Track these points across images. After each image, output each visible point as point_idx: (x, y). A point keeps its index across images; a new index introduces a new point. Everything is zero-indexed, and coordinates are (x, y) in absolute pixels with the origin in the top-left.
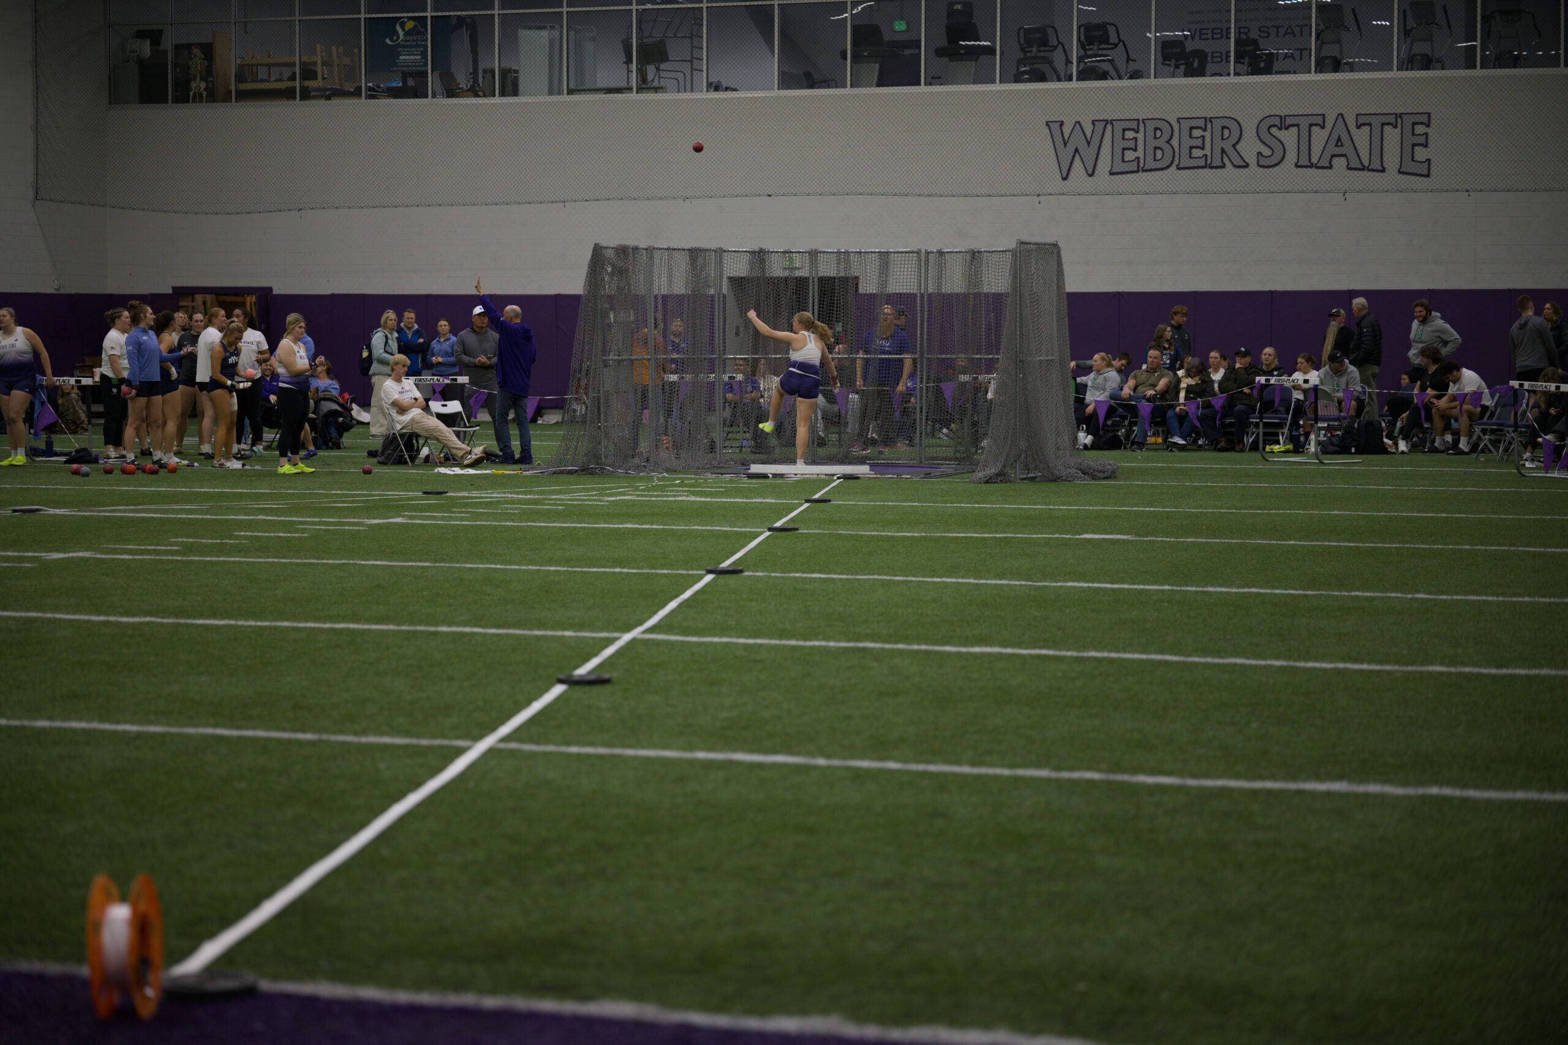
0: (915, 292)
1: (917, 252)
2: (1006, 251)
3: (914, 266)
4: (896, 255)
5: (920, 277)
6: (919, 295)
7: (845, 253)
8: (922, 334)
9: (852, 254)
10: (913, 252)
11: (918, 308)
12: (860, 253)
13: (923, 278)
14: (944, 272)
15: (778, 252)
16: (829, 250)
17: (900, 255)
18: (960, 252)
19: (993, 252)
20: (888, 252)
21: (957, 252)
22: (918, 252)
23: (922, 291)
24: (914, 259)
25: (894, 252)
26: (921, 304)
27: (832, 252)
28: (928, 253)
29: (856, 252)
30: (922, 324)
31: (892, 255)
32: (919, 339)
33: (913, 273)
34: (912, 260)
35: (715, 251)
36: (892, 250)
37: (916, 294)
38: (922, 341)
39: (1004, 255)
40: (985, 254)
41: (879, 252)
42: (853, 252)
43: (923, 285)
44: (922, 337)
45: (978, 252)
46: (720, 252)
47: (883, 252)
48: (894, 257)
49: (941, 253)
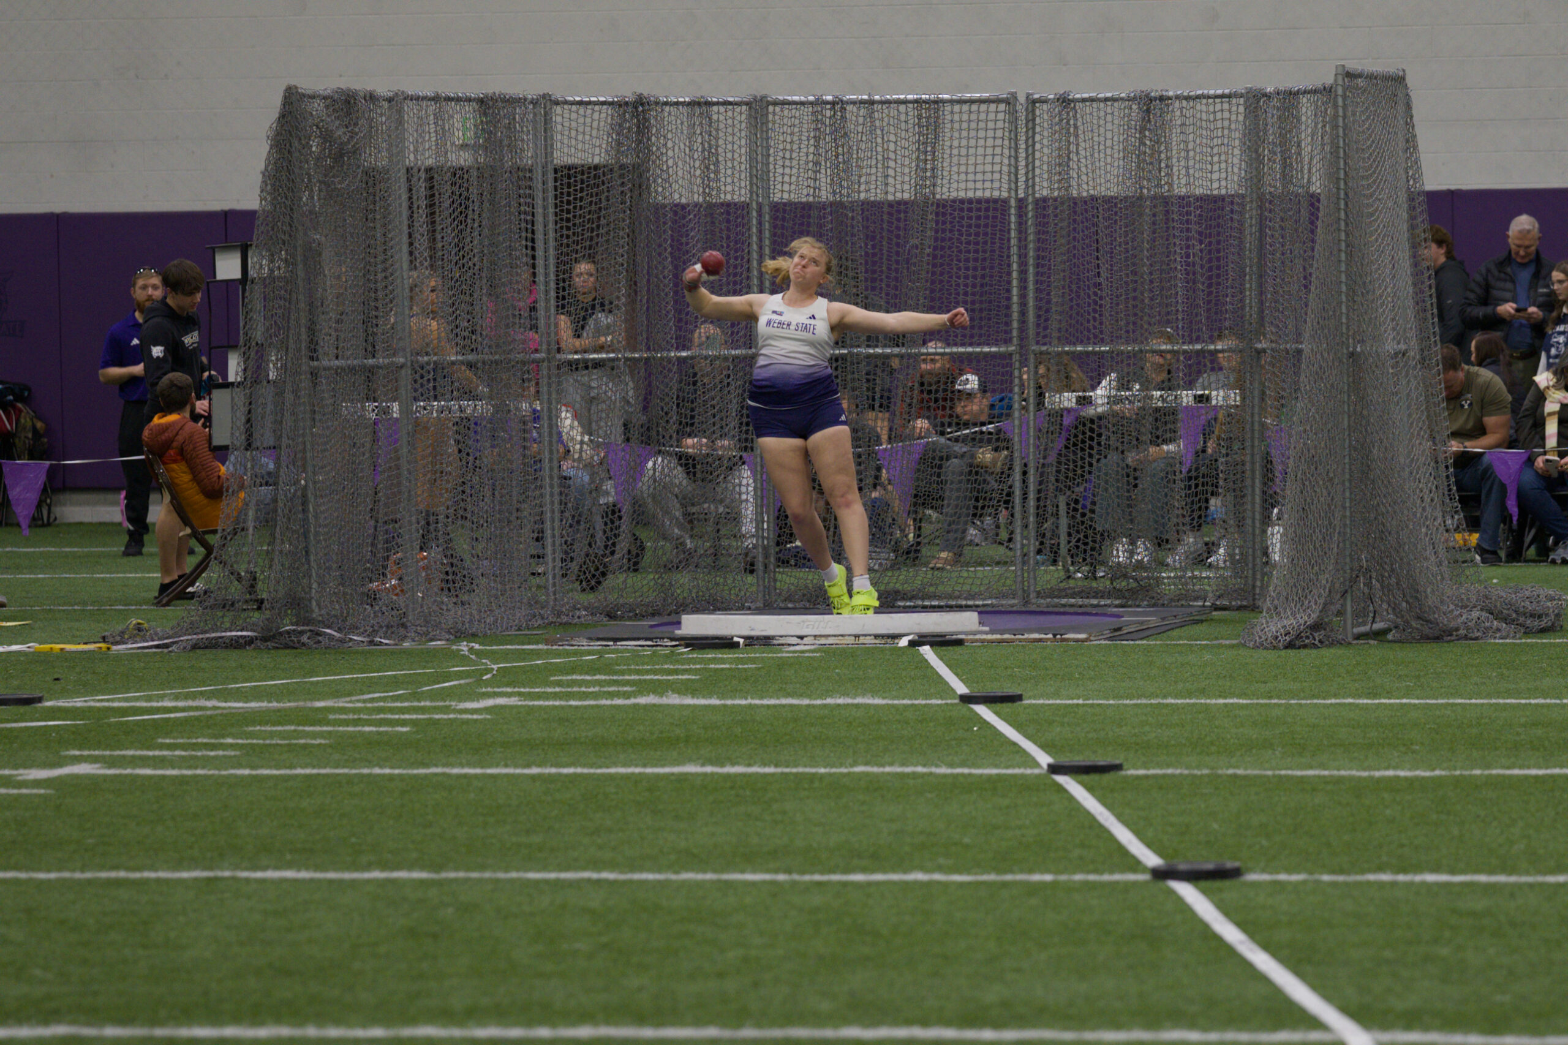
0: (1005, 195)
1: (1007, 101)
2: (1229, 96)
3: (999, 133)
4: (957, 108)
5: (1016, 158)
6: (1013, 202)
7: (833, 104)
8: (1023, 296)
9: (849, 108)
10: (997, 101)
11: (1013, 234)
12: (872, 103)
13: (1022, 163)
14: (1073, 148)
15: (677, 103)
16: (796, 98)
17: (965, 107)
18: (1113, 100)
19: (1198, 97)
20: (936, 102)
21: (1106, 100)
22: (1010, 101)
23: (1021, 195)
24: (1001, 116)
25: (952, 102)
26: (1020, 224)
27: (802, 103)
28: (1033, 102)
29: (862, 102)
30: (1023, 272)
31: (948, 108)
32: (1015, 308)
33: (998, 151)
34: (996, 121)
35: (535, 103)
36: (946, 96)
37: (1005, 202)
38: (1023, 313)
39: (1226, 106)
40: (1177, 104)
41: (916, 101)
42: (854, 103)
43: (1022, 179)
44: (1023, 304)
45: (1162, 99)
46: (547, 103)
47: (925, 102)
48: (952, 112)
49: (1065, 101)
